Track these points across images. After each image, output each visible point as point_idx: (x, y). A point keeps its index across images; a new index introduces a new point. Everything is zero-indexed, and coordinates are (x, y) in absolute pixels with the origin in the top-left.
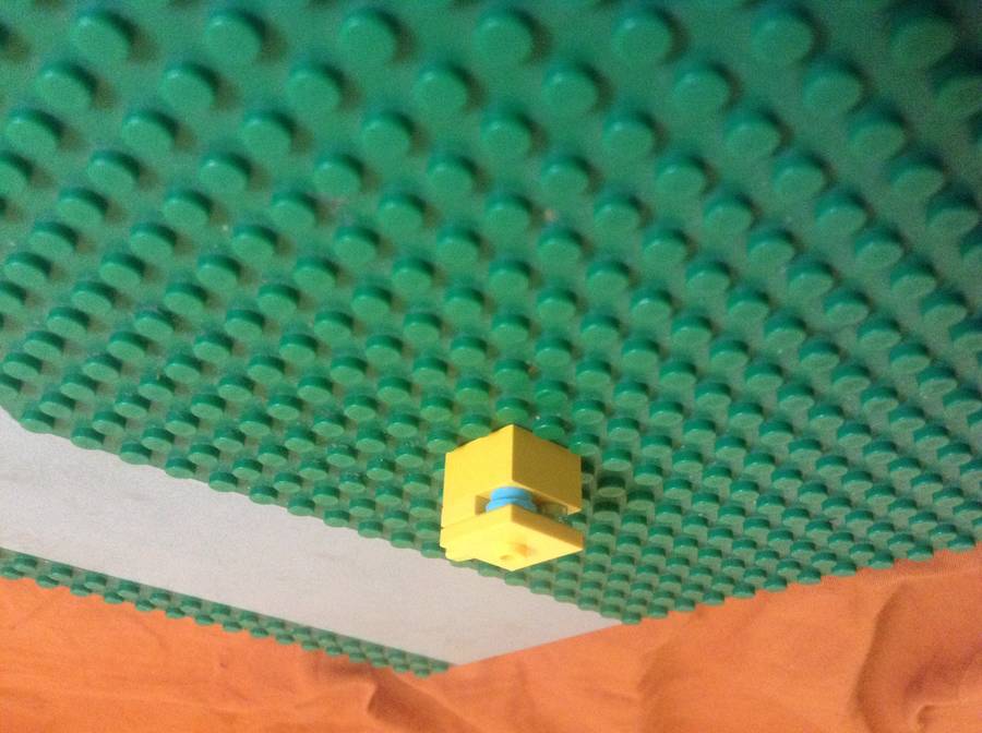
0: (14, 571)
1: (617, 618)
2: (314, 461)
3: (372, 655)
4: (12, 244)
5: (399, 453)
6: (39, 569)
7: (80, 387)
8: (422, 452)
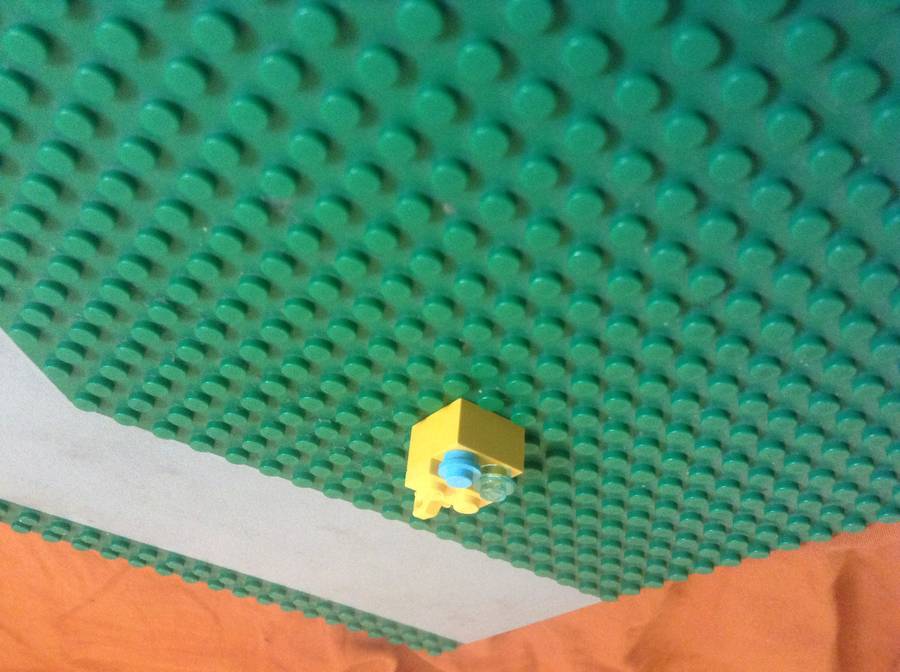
0: (83, 543)
1: (595, 594)
2: (307, 435)
3: (408, 636)
4: (53, 249)
5: (373, 426)
6: (102, 541)
7: (115, 369)
8: (392, 426)
